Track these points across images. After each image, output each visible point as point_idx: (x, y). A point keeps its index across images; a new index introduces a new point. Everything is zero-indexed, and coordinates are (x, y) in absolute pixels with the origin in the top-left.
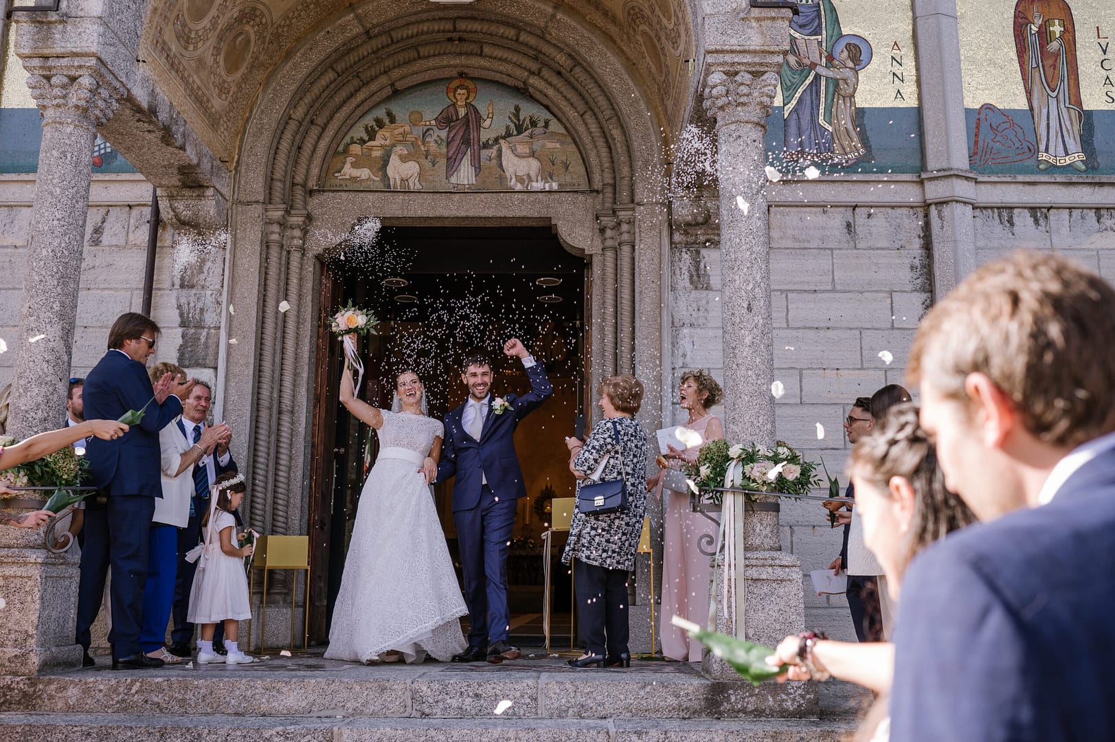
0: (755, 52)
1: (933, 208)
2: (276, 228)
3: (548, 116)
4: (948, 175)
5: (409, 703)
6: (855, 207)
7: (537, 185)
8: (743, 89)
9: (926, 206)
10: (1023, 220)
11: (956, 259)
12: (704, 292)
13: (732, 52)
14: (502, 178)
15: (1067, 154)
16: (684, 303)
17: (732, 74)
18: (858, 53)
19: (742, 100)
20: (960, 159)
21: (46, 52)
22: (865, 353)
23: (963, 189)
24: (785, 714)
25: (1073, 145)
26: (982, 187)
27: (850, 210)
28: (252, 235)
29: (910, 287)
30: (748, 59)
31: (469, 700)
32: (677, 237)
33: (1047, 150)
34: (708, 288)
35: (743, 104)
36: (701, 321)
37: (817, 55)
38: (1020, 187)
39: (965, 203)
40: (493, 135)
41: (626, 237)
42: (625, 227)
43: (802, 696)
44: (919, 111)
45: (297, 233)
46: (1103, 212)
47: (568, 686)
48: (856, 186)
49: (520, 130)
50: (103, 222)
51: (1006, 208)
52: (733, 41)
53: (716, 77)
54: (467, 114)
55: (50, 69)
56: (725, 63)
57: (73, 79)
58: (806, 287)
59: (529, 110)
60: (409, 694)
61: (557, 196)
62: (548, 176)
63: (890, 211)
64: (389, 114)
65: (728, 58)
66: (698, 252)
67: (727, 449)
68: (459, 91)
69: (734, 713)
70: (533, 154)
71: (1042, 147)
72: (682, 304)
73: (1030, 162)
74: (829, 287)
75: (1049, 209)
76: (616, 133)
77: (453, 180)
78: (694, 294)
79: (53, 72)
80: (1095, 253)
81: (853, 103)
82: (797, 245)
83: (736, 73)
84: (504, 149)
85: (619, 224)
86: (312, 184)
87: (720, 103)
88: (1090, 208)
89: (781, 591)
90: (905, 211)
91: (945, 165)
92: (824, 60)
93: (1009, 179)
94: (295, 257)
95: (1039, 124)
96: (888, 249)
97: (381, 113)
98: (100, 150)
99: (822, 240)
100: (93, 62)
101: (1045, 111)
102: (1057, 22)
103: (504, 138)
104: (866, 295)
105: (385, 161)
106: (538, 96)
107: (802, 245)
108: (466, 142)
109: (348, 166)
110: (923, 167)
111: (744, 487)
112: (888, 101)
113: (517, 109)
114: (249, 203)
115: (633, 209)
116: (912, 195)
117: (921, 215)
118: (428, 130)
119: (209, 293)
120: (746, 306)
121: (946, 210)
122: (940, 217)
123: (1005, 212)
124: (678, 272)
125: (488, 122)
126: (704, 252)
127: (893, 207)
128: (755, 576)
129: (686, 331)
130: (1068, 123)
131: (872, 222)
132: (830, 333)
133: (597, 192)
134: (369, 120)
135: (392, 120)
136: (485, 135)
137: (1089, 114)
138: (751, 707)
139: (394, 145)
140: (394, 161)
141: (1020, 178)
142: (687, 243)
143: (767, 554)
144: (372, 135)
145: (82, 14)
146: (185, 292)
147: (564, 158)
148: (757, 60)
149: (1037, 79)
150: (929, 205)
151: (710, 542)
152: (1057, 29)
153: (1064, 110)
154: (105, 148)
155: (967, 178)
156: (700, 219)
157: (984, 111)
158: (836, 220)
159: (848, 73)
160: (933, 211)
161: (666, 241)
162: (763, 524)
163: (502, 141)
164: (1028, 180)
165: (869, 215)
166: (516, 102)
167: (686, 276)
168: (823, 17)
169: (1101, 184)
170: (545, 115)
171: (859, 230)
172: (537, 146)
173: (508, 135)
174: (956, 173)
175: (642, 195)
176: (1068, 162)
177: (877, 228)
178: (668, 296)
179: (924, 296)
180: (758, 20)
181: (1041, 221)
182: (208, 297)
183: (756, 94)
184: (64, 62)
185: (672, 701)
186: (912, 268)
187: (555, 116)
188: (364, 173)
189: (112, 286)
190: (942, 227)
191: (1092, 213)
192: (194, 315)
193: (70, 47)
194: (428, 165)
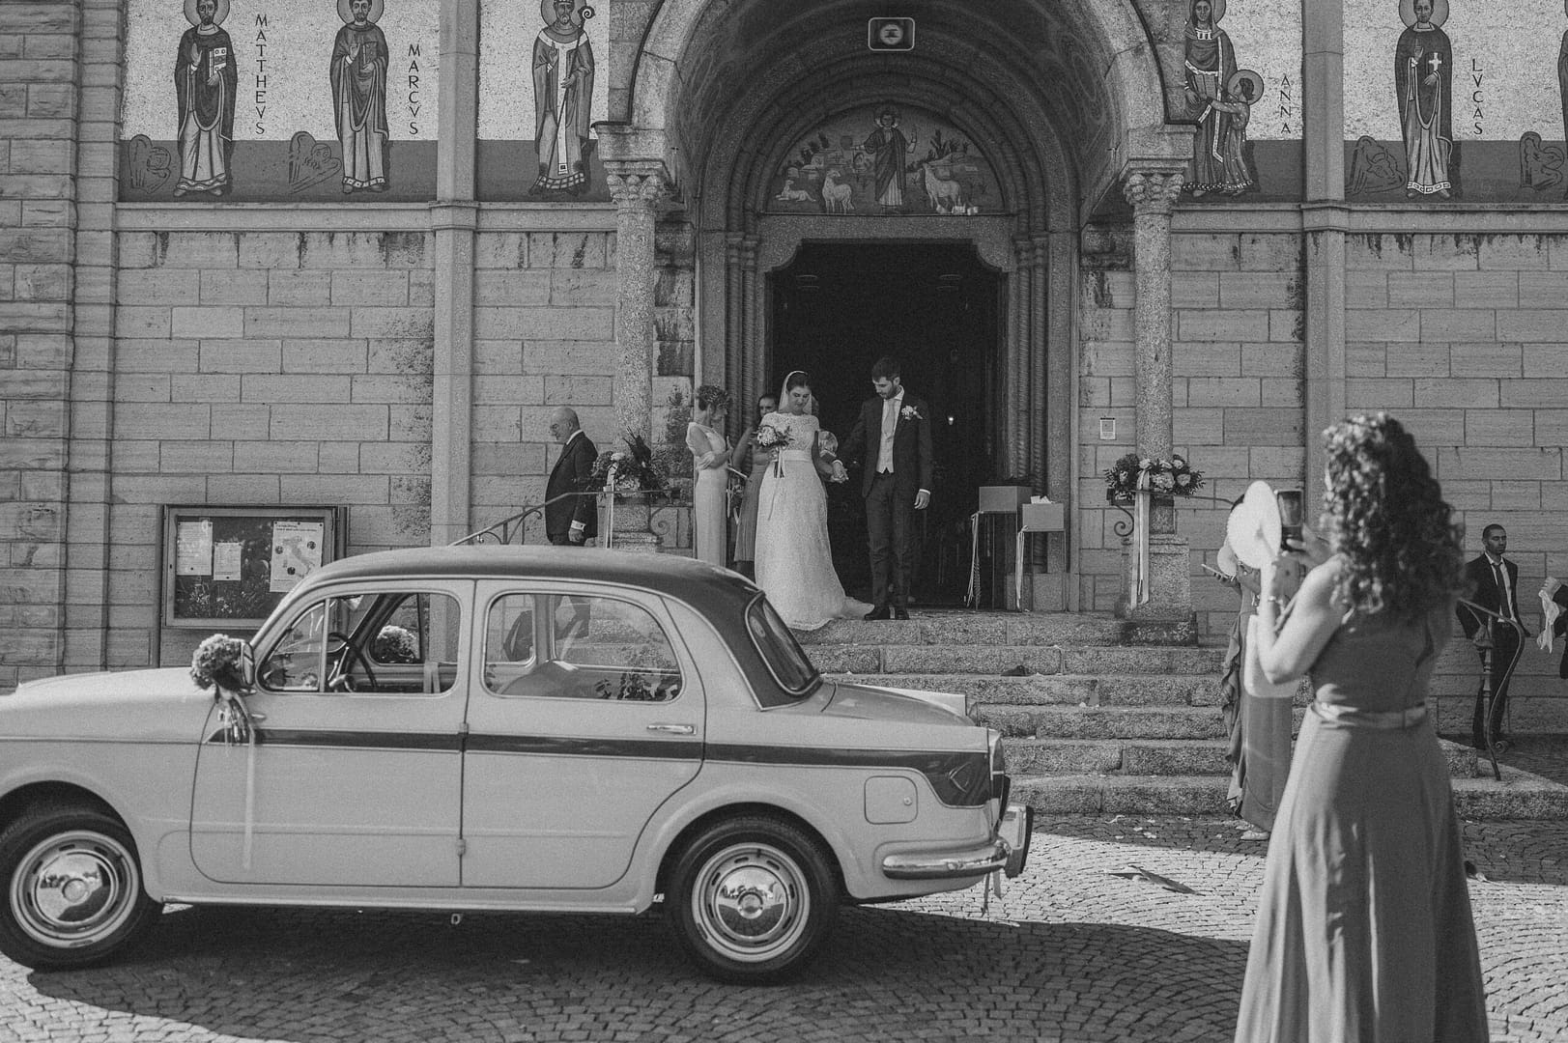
0: (1167, 160)
1: (1310, 235)
2: (734, 252)
3: (966, 140)
4: (1324, 205)
5: (919, 635)
6: (1241, 234)
7: (959, 209)
8: (1157, 189)
9: (1304, 233)
10: (1390, 245)
11: (1326, 282)
12: (1108, 311)
13: (1149, 159)
14: (926, 200)
15: (1434, 183)
16: (1089, 320)
17: (1147, 176)
18: (1250, 88)
19: (1155, 196)
20: (1336, 191)
21: (625, 158)
22: (1244, 363)
23: (1338, 219)
24: (1174, 643)
25: (1440, 174)
26: (1355, 215)
27: (1236, 237)
28: (718, 259)
29: (1286, 305)
30: (1161, 165)
31: (959, 634)
32: (1085, 262)
33: (1416, 181)
34: (1111, 306)
35: (1155, 200)
36: (1104, 335)
37: (1214, 90)
38: (1389, 214)
39: (1338, 231)
40: (917, 159)
41: (1040, 260)
42: (1039, 252)
43: (1187, 632)
44: (1303, 142)
45: (751, 255)
46: (1463, 237)
47: (1028, 624)
48: (1243, 215)
49: (941, 153)
50: (583, 247)
51: (1375, 234)
52: (1151, 151)
53: (1136, 179)
54: (893, 139)
55: (625, 170)
56: (1144, 168)
57: (643, 178)
58: (1195, 306)
59: (948, 135)
60: (919, 630)
61: (977, 219)
62: (967, 199)
63: (1272, 237)
64: (823, 138)
65: (1146, 164)
66: (1103, 275)
67: (1138, 461)
68: (886, 117)
69: (1140, 643)
70: (953, 177)
71: (1413, 177)
72: (1088, 321)
73: (1401, 191)
74: (1216, 306)
75: (1413, 235)
76: (1032, 165)
77: (882, 201)
78: (1099, 312)
79: (628, 173)
80: (1451, 274)
81: (1244, 136)
82: (1188, 268)
83: (1152, 175)
84: (927, 173)
85: (1034, 249)
86: (759, 207)
87: (1138, 198)
88: (1450, 234)
89: (1174, 562)
90: (1284, 237)
91: (1322, 196)
92: (1219, 95)
93: (1379, 208)
94: (750, 275)
95: (1412, 152)
96: (1269, 271)
97: (815, 137)
98: (575, 179)
99: (1211, 264)
100: (659, 166)
101: (1417, 142)
102: (1436, 54)
103: (927, 161)
104: (1248, 312)
105: (821, 184)
106: (957, 121)
107: (1194, 268)
108: (893, 165)
109: (787, 188)
110: (1303, 198)
111: (1150, 490)
112: (1275, 133)
113: (938, 133)
114: (713, 231)
115: (1047, 236)
116: (1290, 222)
117: (1299, 241)
118: (858, 154)
119: (680, 310)
120: (1154, 356)
121: (1321, 239)
122: (1316, 243)
123: (1374, 238)
124: (1085, 292)
125: (912, 146)
126: (1108, 274)
127: (1274, 234)
128: (1157, 551)
129: (1091, 344)
130: (1437, 153)
131: (1256, 247)
132: (1216, 347)
133: (1013, 215)
134: (805, 145)
135: (826, 145)
136: (911, 159)
137: (1458, 145)
138: (1151, 639)
139: (828, 169)
140: (828, 185)
141: (1389, 207)
142: (1093, 267)
143: (1165, 536)
144: (808, 159)
145: (648, 127)
146: (659, 310)
147: (980, 181)
148: (1168, 166)
149: (1413, 111)
150: (1307, 232)
151: (1123, 527)
152: (1436, 62)
153: (1435, 141)
154: (579, 178)
155: (1342, 209)
156: (1107, 250)
157: (1362, 143)
158: (1224, 246)
159: (1241, 107)
160: (1310, 239)
161: (1076, 266)
162: (1161, 516)
163: (925, 166)
164: (1396, 208)
165: (1253, 241)
166: (937, 127)
167: (1092, 295)
168: (1220, 53)
169: (1462, 212)
170: (964, 139)
171: (1244, 254)
172: (957, 168)
173: (931, 158)
174: (1331, 204)
175: (1054, 222)
176: (1435, 190)
177: (1260, 252)
178: (1077, 314)
179: (1297, 313)
180: (1169, 134)
181: (1406, 247)
182: (680, 314)
183: (1166, 191)
184: (637, 165)
185: (1098, 635)
186: (1289, 288)
187: (973, 140)
188: (802, 195)
189: (597, 304)
190: (1317, 254)
191: (1452, 239)
192: (669, 330)
193: (643, 155)
194: (859, 187)
